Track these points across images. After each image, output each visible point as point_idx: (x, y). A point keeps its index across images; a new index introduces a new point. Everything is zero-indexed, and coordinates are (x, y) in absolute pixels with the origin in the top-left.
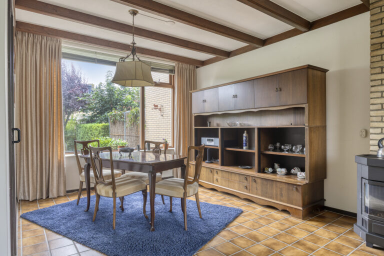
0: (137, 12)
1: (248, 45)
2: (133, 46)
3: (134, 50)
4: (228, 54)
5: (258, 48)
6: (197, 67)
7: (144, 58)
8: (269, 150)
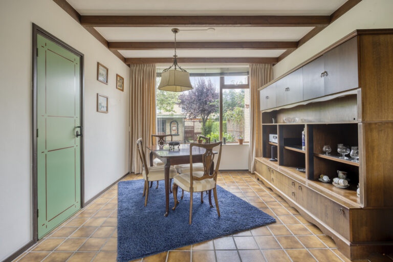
0: (178, 29)
1: (314, 27)
2: (175, 58)
3: (175, 60)
4: (296, 45)
5: (324, 28)
6: (274, 65)
7: (184, 66)
8: (324, 153)
